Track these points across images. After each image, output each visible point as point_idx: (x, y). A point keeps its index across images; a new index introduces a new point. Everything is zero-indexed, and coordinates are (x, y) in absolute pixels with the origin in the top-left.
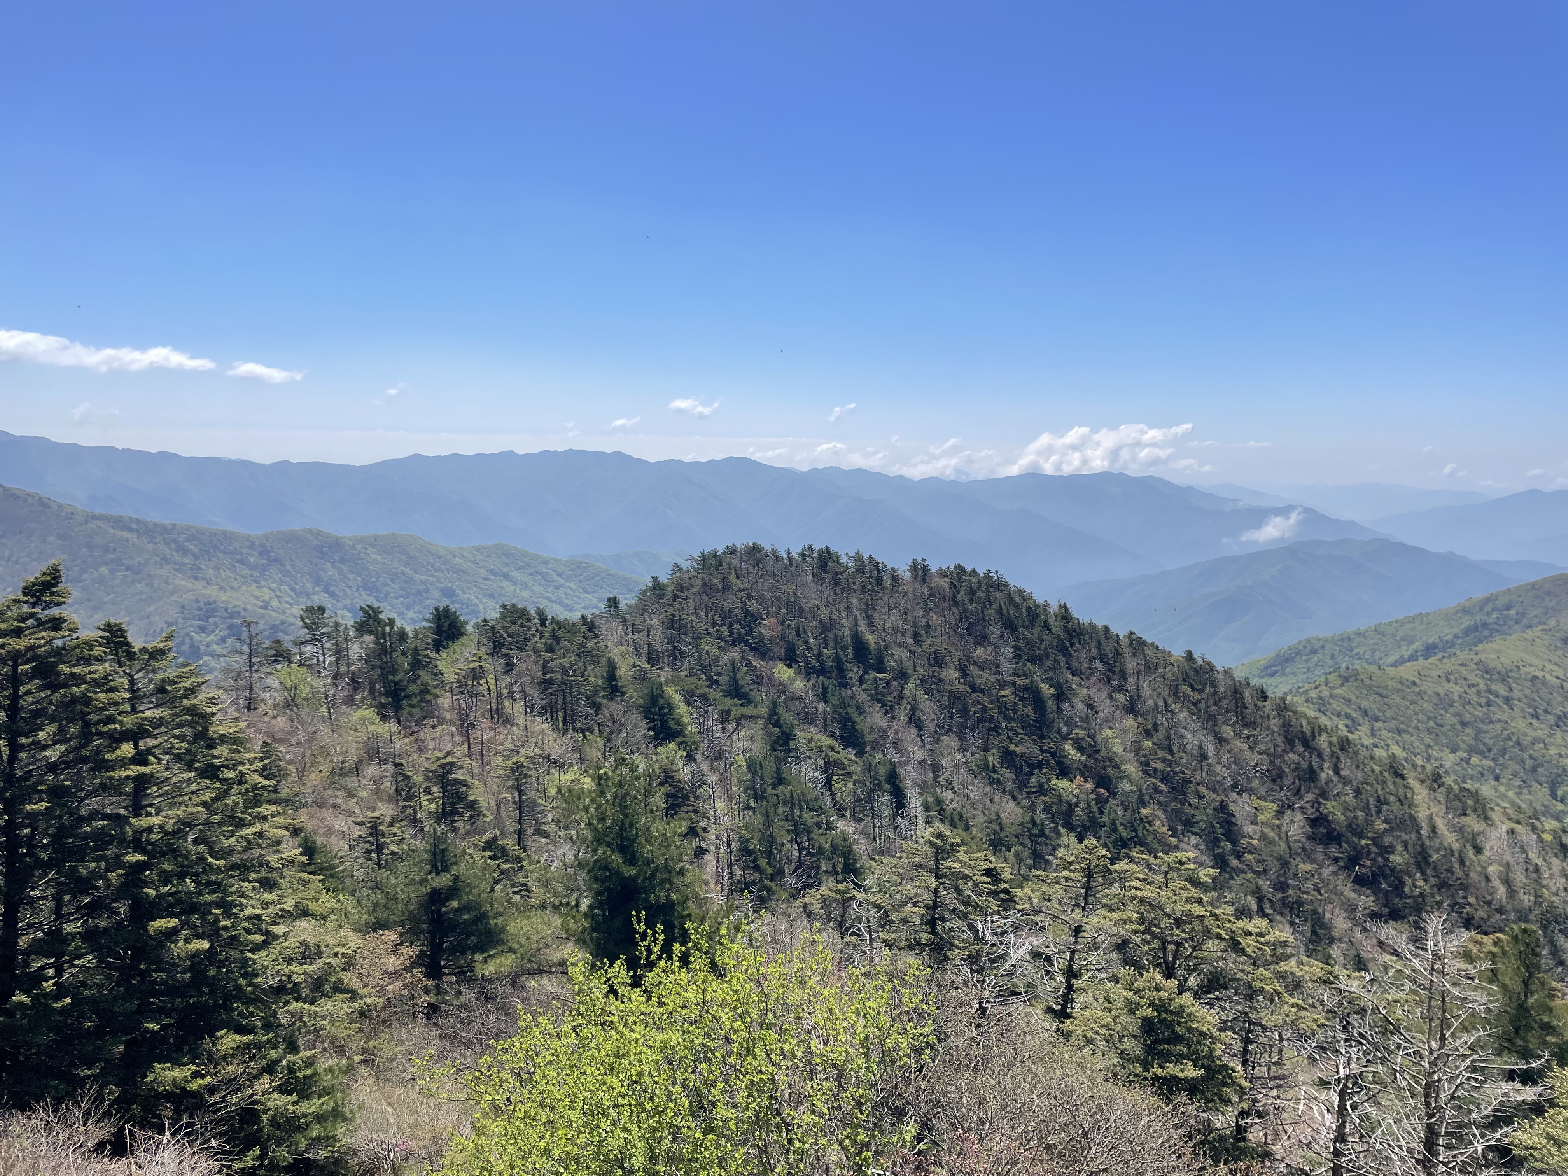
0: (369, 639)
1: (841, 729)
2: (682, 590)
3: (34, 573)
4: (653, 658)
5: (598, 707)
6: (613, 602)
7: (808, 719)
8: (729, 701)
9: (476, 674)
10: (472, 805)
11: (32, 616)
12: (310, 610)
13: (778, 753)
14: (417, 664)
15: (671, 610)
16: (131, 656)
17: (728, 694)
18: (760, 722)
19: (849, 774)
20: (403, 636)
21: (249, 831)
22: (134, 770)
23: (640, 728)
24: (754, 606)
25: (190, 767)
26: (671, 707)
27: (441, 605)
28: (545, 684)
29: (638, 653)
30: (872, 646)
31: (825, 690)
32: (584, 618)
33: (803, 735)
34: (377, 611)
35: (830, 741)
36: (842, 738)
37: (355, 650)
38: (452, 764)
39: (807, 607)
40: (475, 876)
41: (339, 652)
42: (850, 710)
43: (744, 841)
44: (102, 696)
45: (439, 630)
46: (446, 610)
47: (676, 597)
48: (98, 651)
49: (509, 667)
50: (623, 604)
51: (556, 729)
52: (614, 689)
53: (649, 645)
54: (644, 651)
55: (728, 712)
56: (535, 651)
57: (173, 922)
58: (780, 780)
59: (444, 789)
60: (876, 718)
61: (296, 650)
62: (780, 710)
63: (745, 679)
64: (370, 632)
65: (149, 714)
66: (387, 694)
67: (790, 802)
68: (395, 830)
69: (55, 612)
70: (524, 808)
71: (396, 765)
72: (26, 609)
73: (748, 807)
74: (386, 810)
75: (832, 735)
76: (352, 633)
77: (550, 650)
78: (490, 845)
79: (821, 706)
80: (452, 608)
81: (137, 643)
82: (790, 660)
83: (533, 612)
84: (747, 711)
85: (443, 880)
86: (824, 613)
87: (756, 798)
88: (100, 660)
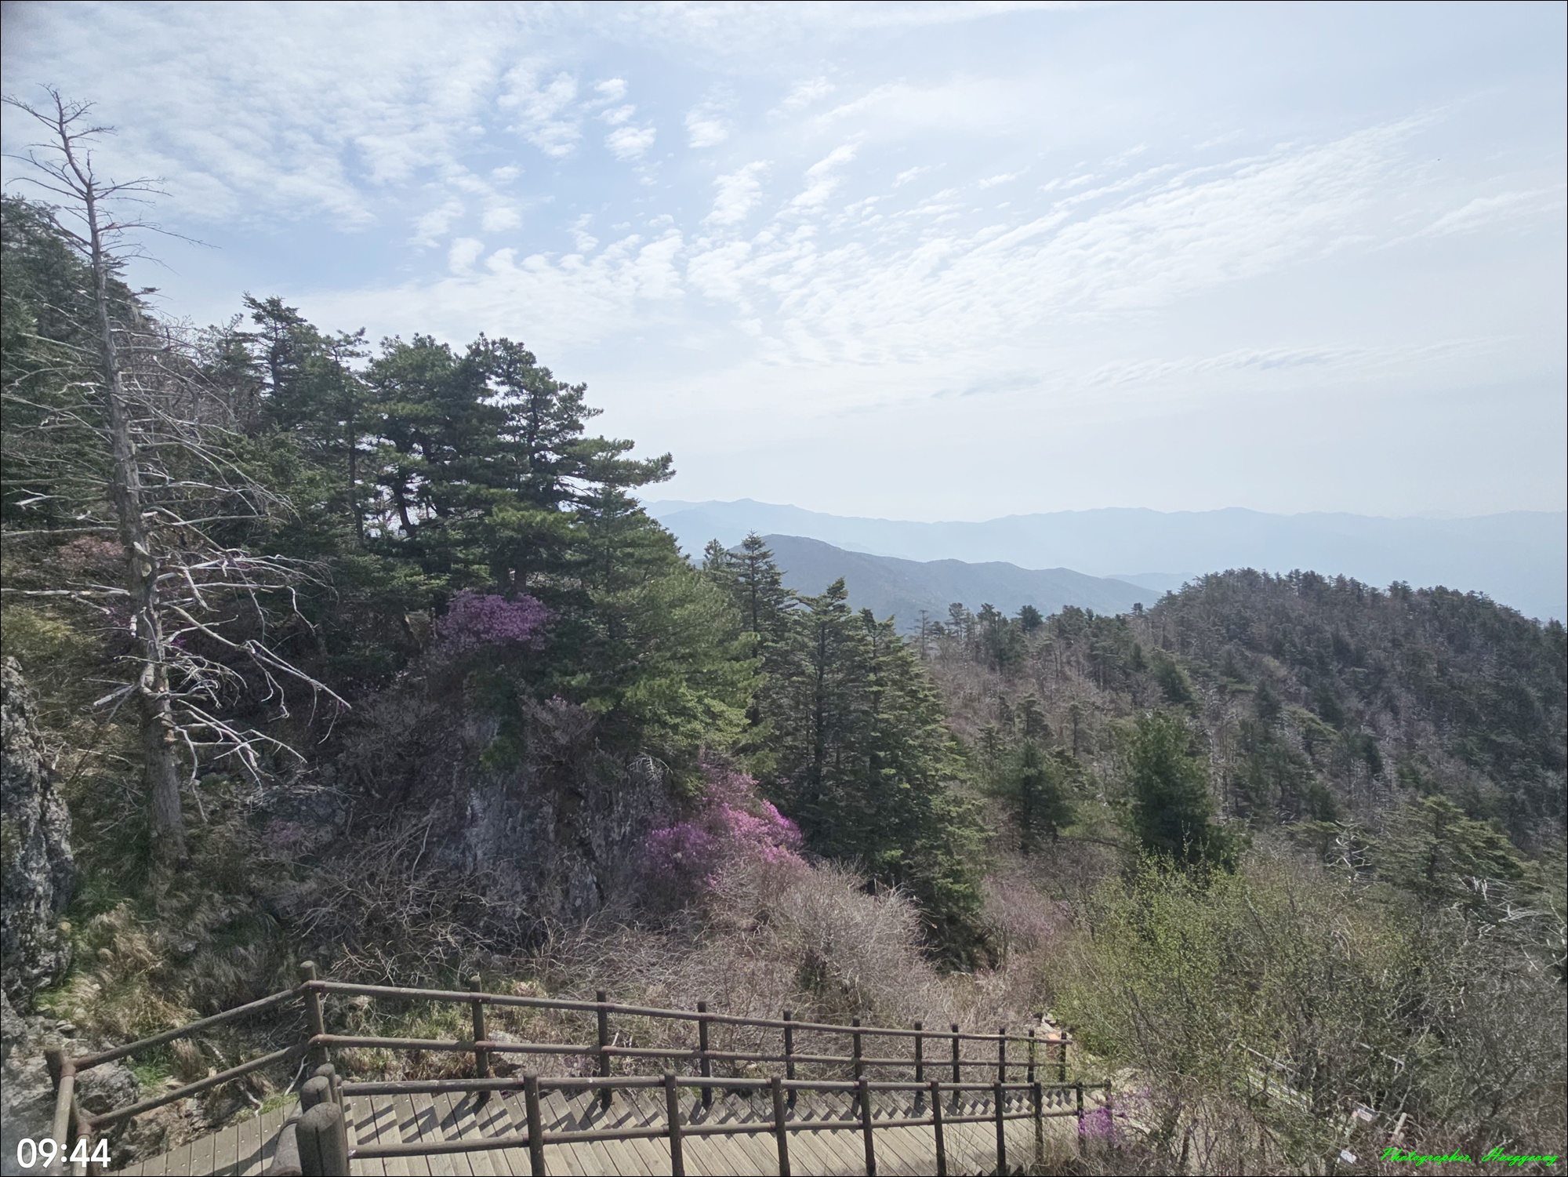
0: (985, 623)
1: (1320, 708)
2: (1190, 600)
3: (832, 583)
4: (1167, 644)
5: (1128, 675)
6: (1138, 607)
7: (1293, 698)
8: (1225, 679)
9: (1048, 649)
10: (1045, 728)
11: (831, 604)
12: (954, 605)
13: (1265, 719)
14: (1013, 640)
15: (1181, 614)
16: (874, 627)
17: (1223, 673)
18: (1252, 696)
19: (1329, 741)
20: (1005, 620)
21: (929, 728)
22: (875, 688)
23: (1155, 691)
24: (1248, 614)
25: (902, 689)
26: (1181, 681)
27: (1027, 605)
28: (1092, 658)
29: (1156, 642)
30: (1352, 647)
31: (1308, 677)
32: (1118, 616)
33: (1287, 709)
34: (991, 607)
35: (1312, 715)
36: (1321, 714)
37: (978, 629)
38: (1034, 702)
39: (1293, 615)
40: (1052, 773)
41: (969, 629)
42: (1331, 693)
43: (1237, 778)
44: (862, 648)
45: (1025, 620)
46: (1030, 607)
47: (1184, 605)
48: (859, 624)
49: (1069, 646)
50: (1144, 608)
51: (1098, 687)
52: (1140, 665)
53: (1164, 636)
54: (1161, 640)
55: (1225, 687)
56: (1086, 636)
57: (893, 771)
58: (1268, 739)
59: (1028, 715)
60: (1354, 703)
61: (946, 627)
62: (1268, 689)
63: (1239, 665)
64: (986, 619)
65: (881, 659)
66: (996, 657)
67: (1276, 755)
68: (1001, 736)
69: (841, 602)
70: (1078, 735)
71: (1001, 698)
72: (829, 600)
73: (1240, 755)
74: (994, 724)
75: (1312, 711)
76: (977, 619)
77: (1095, 635)
78: (1060, 754)
79: (1304, 689)
80: (1034, 607)
81: (877, 620)
82: (1278, 652)
83: (1084, 611)
84: (1241, 687)
85: (1033, 771)
86: (1308, 620)
87: (1247, 750)
88: (861, 628)
